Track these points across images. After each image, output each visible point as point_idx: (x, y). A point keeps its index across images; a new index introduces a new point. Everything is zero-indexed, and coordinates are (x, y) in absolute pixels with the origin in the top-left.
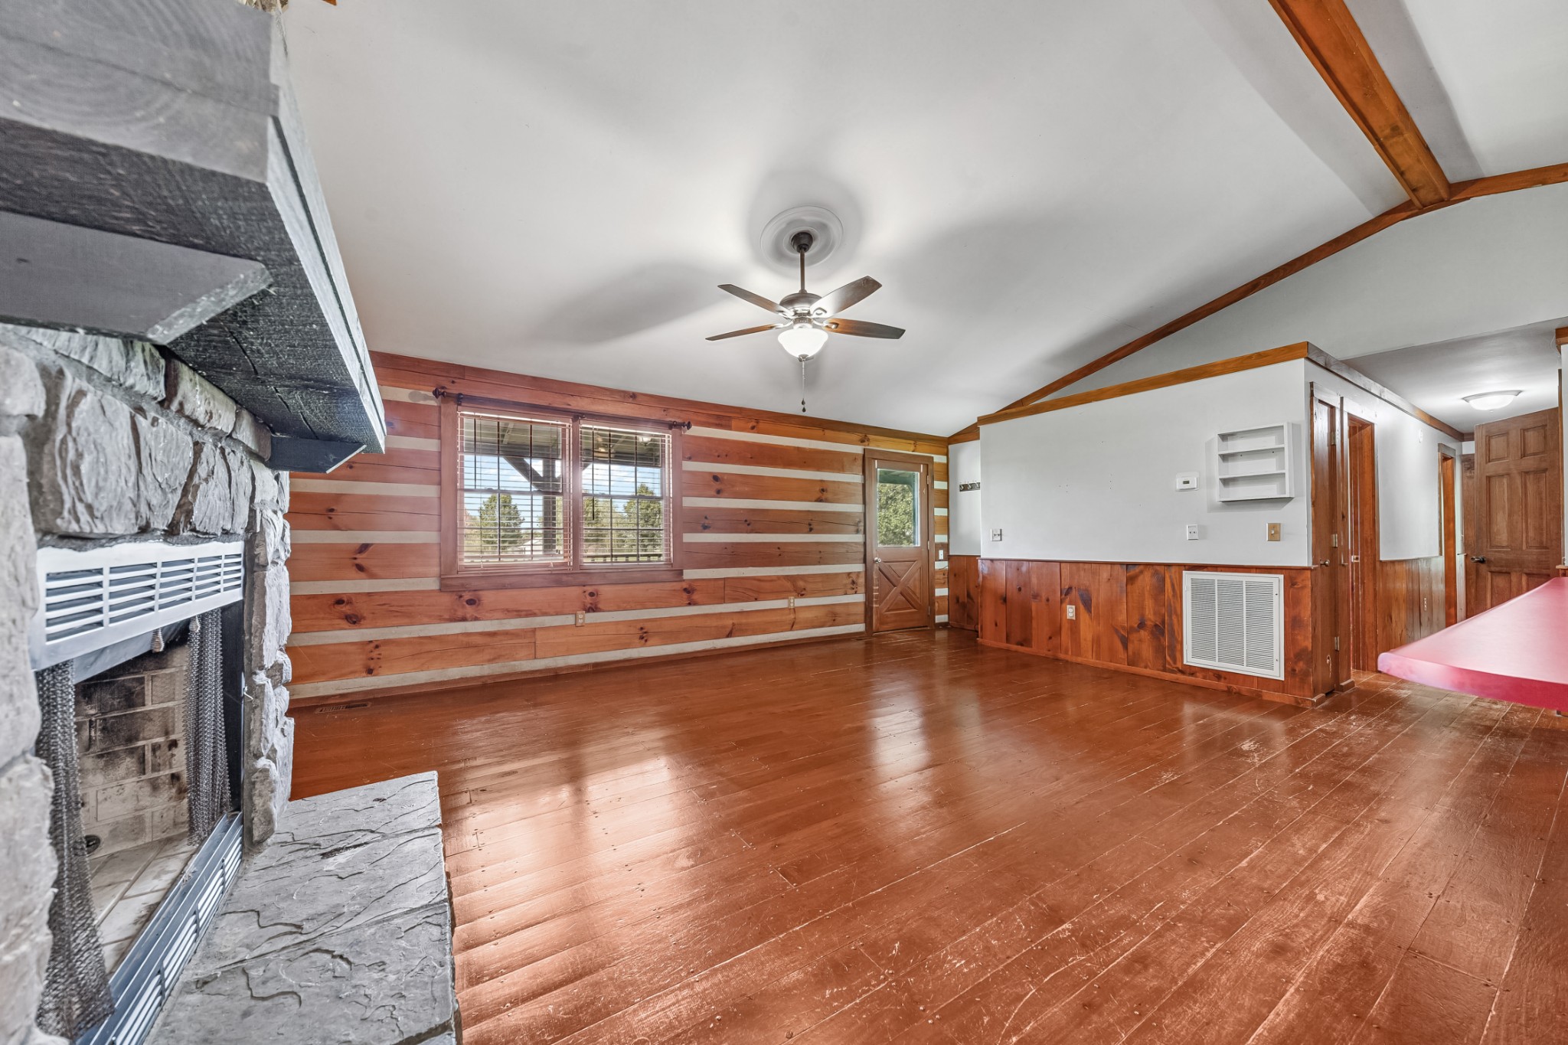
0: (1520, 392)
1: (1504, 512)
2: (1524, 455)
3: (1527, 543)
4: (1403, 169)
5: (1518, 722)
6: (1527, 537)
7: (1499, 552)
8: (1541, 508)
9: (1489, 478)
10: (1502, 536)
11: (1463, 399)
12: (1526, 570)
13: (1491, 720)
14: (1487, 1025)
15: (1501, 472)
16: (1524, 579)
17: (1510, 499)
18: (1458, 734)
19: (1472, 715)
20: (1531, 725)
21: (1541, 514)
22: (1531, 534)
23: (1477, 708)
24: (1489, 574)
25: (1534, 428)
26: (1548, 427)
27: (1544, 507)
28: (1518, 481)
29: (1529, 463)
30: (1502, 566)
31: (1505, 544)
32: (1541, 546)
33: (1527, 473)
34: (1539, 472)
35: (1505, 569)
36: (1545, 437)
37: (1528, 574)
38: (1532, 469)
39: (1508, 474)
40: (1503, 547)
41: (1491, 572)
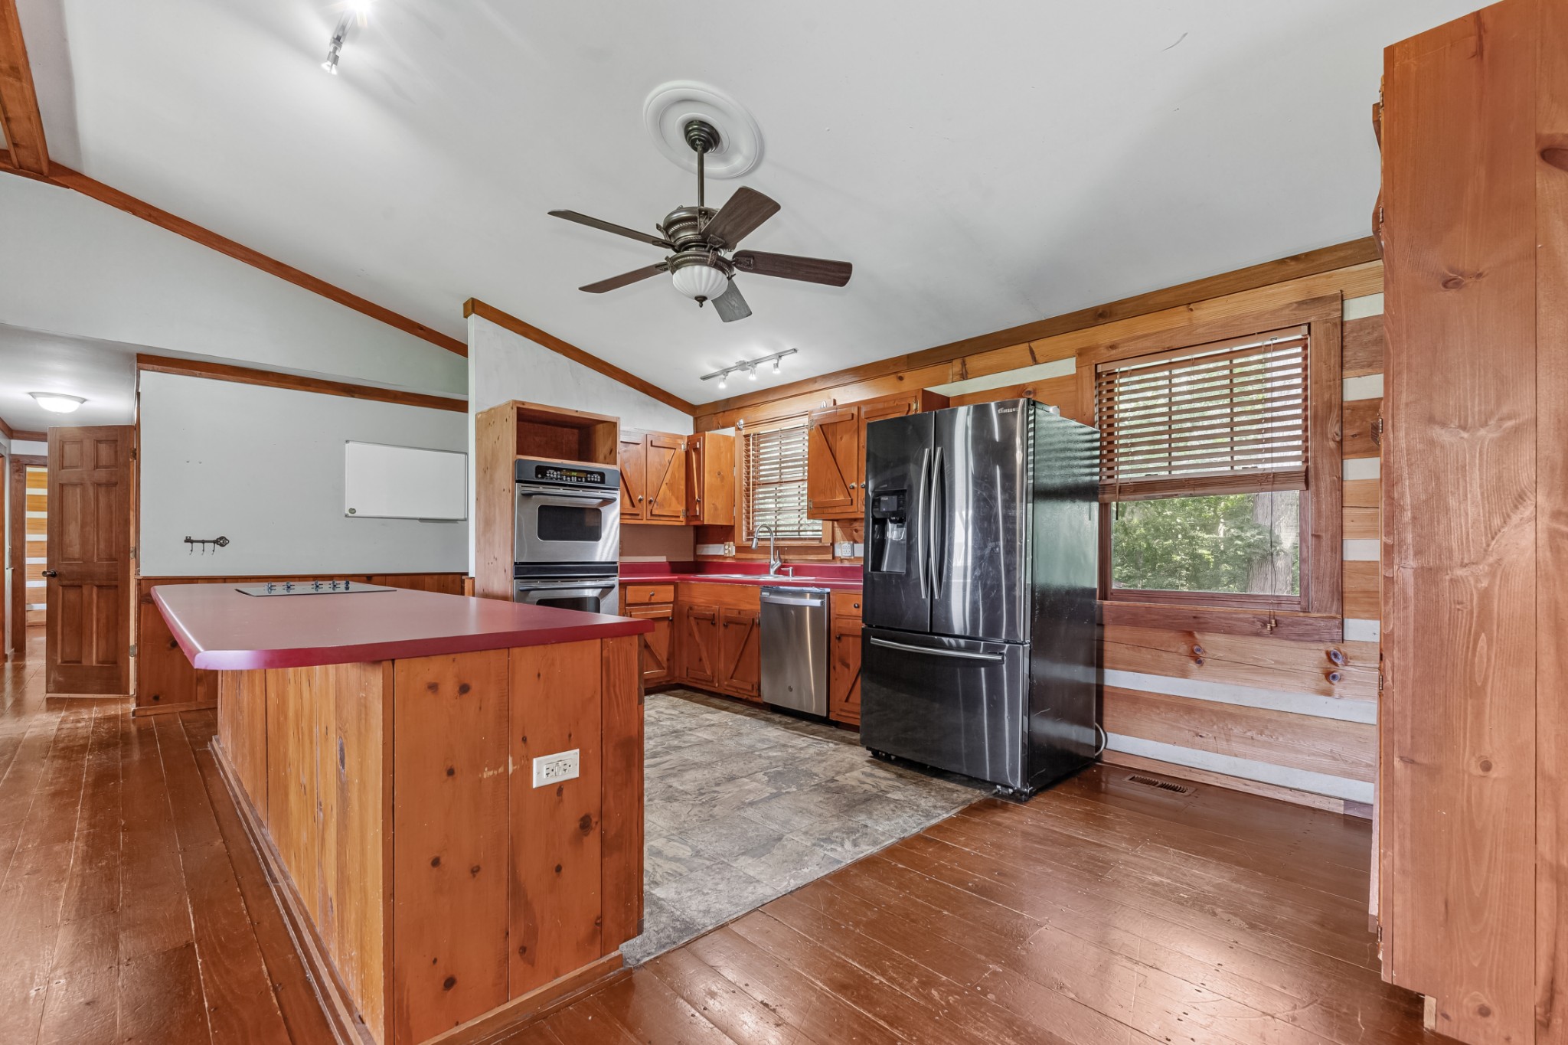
0: (85, 400)
1: (77, 522)
2: (97, 467)
3: (98, 555)
4: (10, 115)
5: (106, 733)
6: (98, 549)
7: (71, 564)
8: (111, 522)
9: (62, 486)
10: (75, 550)
11: (30, 394)
12: (97, 583)
13: (83, 738)
14: (201, 972)
15: (74, 480)
16: (95, 589)
17: (83, 509)
18: (60, 761)
19: (64, 739)
20: (116, 732)
21: (111, 526)
22: (102, 546)
23: (65, 731)
24: (61, 588)
25: (106, 441)
26: (119, 443)
27: (114, 520)
28: (91, 492)
29: (101, 475)
30: (74, 580)
31: (77, 556)
32: (111, 558)
33: (99, 485)
34: (110, 485)
35: (77, 583)
36: (116, 452)
37: (99, 587)
38: (104, 481)
39: (82, 484)
40: (75, 560)
41: (63, 586)
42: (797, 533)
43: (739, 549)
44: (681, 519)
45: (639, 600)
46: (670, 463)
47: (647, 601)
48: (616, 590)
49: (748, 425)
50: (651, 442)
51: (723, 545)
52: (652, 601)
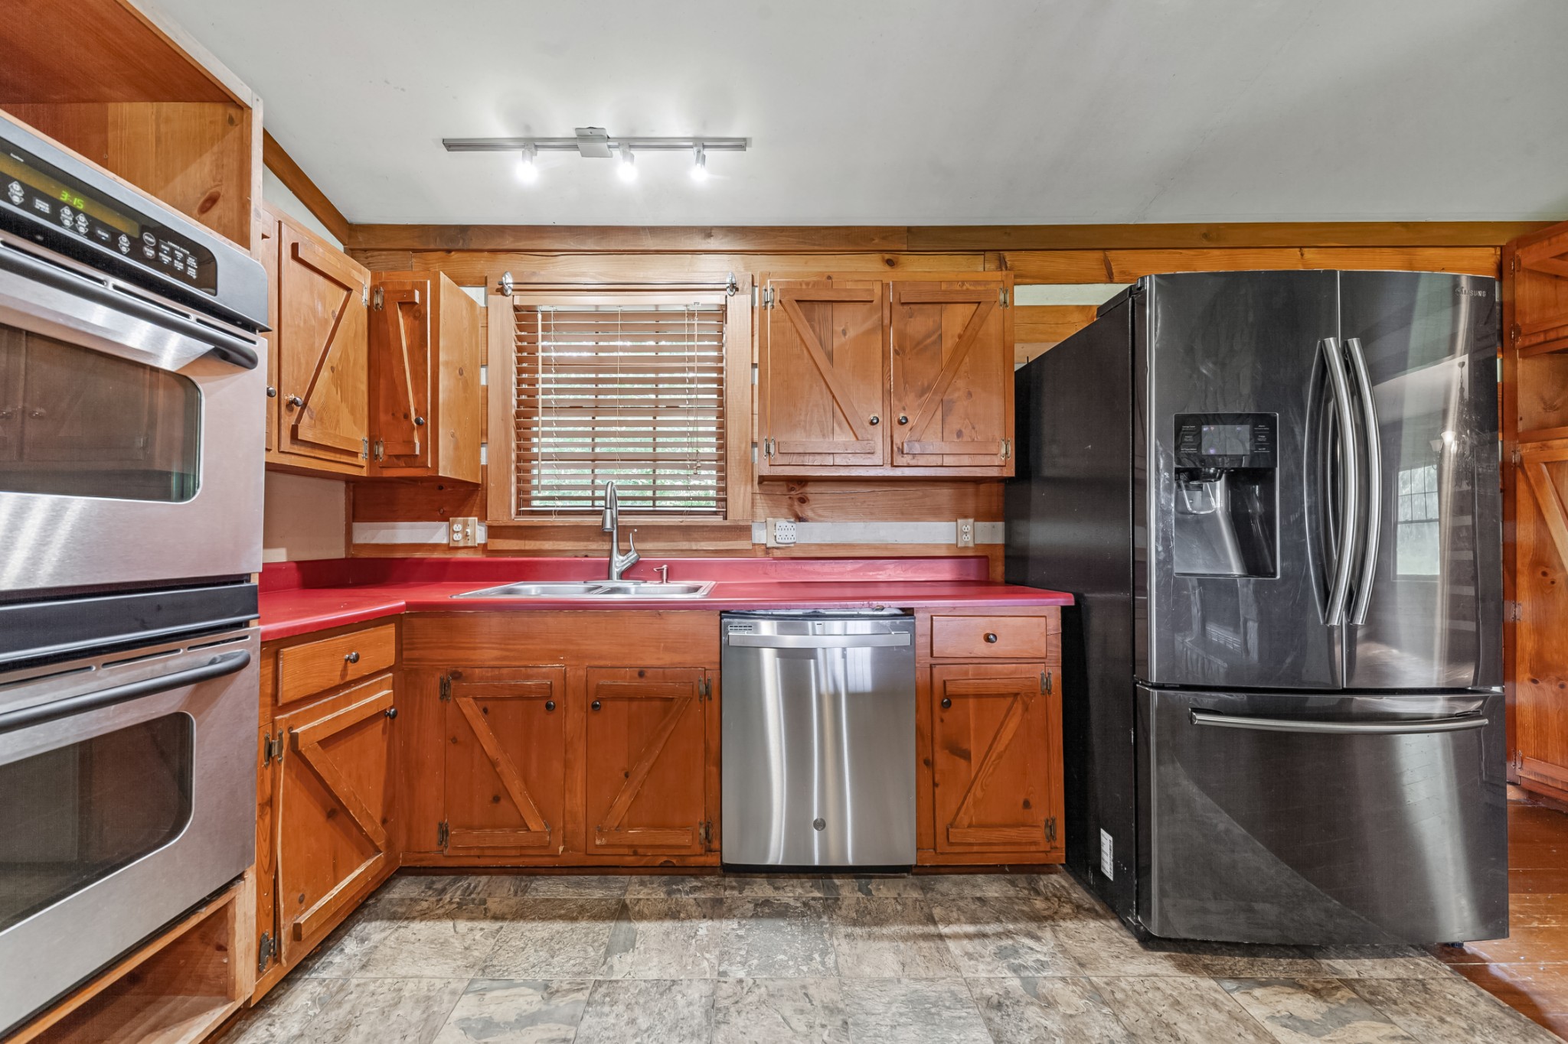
42: (650, 503)
43: (494, 532)
44: (362, 460)
45: (315, 684)
46: (338, 320)
47: (337, 681)
48: (254, 668)
49: (522, 287)
50: (295, 247)
51: (445, 524)
52: (348, 678)
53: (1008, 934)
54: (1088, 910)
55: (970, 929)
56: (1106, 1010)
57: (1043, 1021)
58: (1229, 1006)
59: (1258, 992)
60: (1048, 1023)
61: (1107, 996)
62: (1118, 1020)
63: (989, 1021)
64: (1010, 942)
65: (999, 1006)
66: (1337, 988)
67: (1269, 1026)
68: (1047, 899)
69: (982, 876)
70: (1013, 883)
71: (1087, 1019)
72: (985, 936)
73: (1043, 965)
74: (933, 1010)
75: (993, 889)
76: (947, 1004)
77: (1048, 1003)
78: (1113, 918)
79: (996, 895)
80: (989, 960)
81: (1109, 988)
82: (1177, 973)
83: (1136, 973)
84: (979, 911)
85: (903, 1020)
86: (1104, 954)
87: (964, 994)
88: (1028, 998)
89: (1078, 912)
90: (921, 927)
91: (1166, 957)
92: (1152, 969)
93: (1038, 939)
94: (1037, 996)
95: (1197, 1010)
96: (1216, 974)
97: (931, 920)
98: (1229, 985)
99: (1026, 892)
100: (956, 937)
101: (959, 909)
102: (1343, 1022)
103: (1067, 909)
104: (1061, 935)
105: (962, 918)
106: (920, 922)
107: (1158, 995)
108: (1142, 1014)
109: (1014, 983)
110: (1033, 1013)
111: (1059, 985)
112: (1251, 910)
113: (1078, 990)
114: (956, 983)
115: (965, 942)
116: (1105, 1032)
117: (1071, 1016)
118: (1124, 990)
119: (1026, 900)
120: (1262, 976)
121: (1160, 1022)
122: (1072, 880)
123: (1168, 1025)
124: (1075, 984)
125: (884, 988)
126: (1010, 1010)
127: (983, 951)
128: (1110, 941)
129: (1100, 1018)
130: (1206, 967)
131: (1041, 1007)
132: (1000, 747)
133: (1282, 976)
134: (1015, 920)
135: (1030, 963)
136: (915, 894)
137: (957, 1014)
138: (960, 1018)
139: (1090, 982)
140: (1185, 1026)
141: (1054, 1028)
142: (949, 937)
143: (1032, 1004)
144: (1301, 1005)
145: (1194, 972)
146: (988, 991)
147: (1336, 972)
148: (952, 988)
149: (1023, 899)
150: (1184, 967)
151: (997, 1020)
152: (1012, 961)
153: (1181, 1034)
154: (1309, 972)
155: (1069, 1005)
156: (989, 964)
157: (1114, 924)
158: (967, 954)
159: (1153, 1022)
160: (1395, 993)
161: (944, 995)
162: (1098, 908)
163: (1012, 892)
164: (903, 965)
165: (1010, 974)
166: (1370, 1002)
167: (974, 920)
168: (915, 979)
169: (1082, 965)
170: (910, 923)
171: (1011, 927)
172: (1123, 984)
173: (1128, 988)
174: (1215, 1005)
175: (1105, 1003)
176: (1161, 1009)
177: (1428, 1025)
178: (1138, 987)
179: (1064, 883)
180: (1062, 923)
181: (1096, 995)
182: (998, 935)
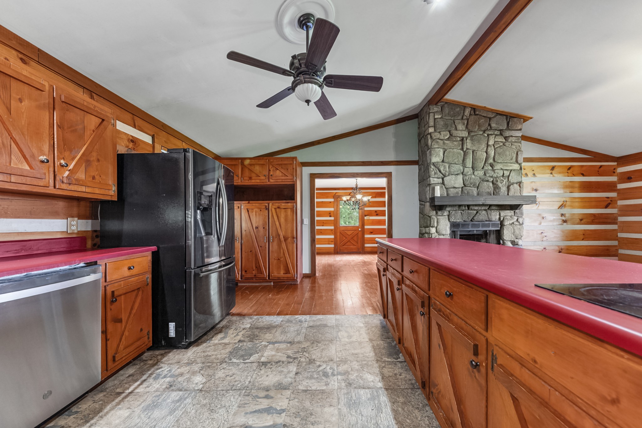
53: (152, 374)
54: (165, 353)
55: (138, 383)
56: (194, 364)
57: (184, 378)
58: (212, 344)
59: (213, 339)
60: (186, 377)
61: (191, 362)
62: (198, 363)
63: (173, 390)
64: (155, 375)
65: (171, 386)
66: (222, 329)
67: (220, 342)
68: (151, 360)
69: (121, 371)
70: (135, 365)
71: (192, 369)
72: (145, 380)
73: (170, 371)
74: (155, 404)
75: (131, 370)
76: (157, 399)
77: (182, 374)
78: (173, 350)
79: (134, 371)
80: (154, 382)
81: (190, 361)
82: (198, 347)
83: (191, 354)
84: (133, 378)
85: (149, 414)
86: (180, 357)
87: (159, 393)
88: (175, 379)
89: (163, 355)
90: (119, 398)
91: (193, 347)
92: (193, 351)
93: (161, 368)
94: (177, 376)
95: (208, 349)
96: (205, 342)
97: (119, 394)
98: (208, 342)
99: (142, 363)
100: (136, 388)
101: (126, 383)
102: (227, 333)
103: (159, 357)
104: (166, 362)
105: (130, 384)
106: (117, 397)
107: (199, 353)
108: (201, 358)
109: (168, 379)
110: (180, 379)
111: (179, 370)
112: (200, 327)
113: (184, 367)
114: (152, 394)
115: (141, 386)
116: (198, 367)
117: (189, 371)
118: (193, 358)
119: (145, 364)
120: (211, 336)
121: (205, 356)
122: (152, 351)
123: (207, 356)
124: (182, 367)
125: (131, 417)
126: (175, 384)
127: (150, 383)
128: (178, 354)
129: (195, 366)
130: (201, 342)
131: (180, 377)
132: (134, 311)
133: (214, 334)
134: (149, 370)
135: (166, 373)
136: (101, 395)
137: (162, 398)
138: (165, 397)
139: (185, 363)
140: (209, 353)
141: (188, 376)
142: (134, 390)
143: (178, 378)
144: (220, 336)
145: (201, 345)
146: (164, 387)
147: (219, 327)
148: (153, 396)
149: (144, 365)
150: (198, 346)
151: (174, 388)
152: (161, 377)
153: (210, 355)
154: (216, 330)
155: (186, 370)
156: (156, 383)
157: (175, 350)
158: (146, 388)
159: (204, 358)
160: (229, 324)
161: (153, 399)
162: (167, 351)
163: (138, 367)
164: (129, 408)
165: (164, 379)
166: (227, 328)
167: (136, 381)
168: (139, 406)
169: (179, 362)
170: (113, 401)
171: (150, 372)
172: (191, 358)
173: (193, 357)
174: (210, 346)
175: (192, 363)
176: (203, 355)
177: (236, 325)
178: (194, 355)
179: (150, 353)
180: (162, 360)
181: (188, 364)
182: (149, 376)
